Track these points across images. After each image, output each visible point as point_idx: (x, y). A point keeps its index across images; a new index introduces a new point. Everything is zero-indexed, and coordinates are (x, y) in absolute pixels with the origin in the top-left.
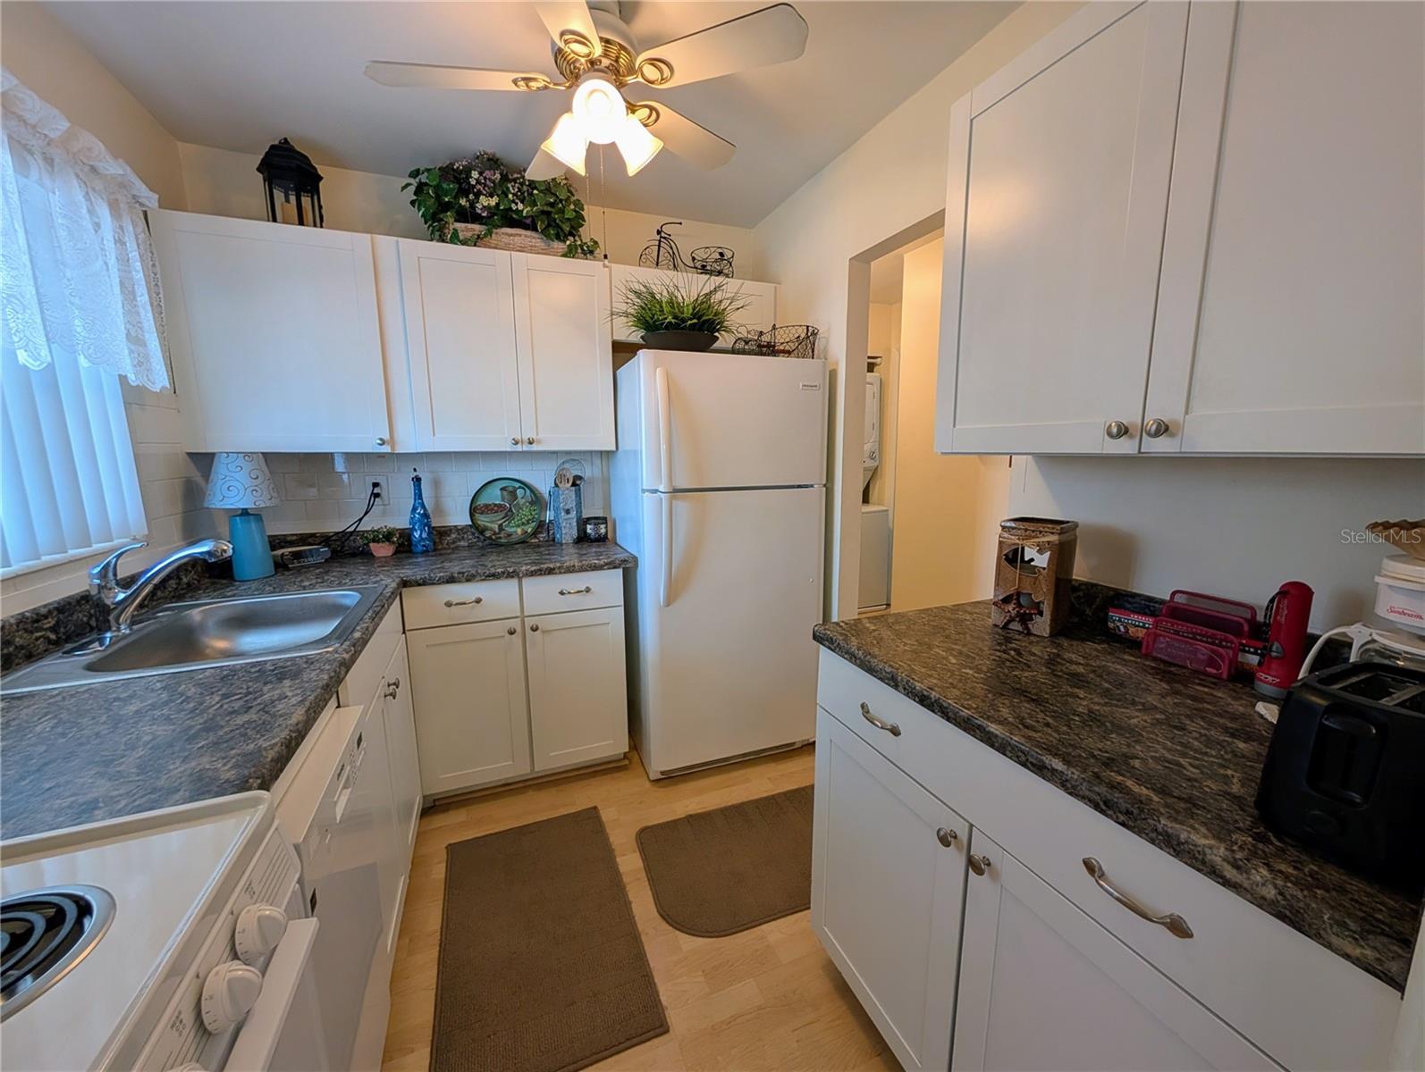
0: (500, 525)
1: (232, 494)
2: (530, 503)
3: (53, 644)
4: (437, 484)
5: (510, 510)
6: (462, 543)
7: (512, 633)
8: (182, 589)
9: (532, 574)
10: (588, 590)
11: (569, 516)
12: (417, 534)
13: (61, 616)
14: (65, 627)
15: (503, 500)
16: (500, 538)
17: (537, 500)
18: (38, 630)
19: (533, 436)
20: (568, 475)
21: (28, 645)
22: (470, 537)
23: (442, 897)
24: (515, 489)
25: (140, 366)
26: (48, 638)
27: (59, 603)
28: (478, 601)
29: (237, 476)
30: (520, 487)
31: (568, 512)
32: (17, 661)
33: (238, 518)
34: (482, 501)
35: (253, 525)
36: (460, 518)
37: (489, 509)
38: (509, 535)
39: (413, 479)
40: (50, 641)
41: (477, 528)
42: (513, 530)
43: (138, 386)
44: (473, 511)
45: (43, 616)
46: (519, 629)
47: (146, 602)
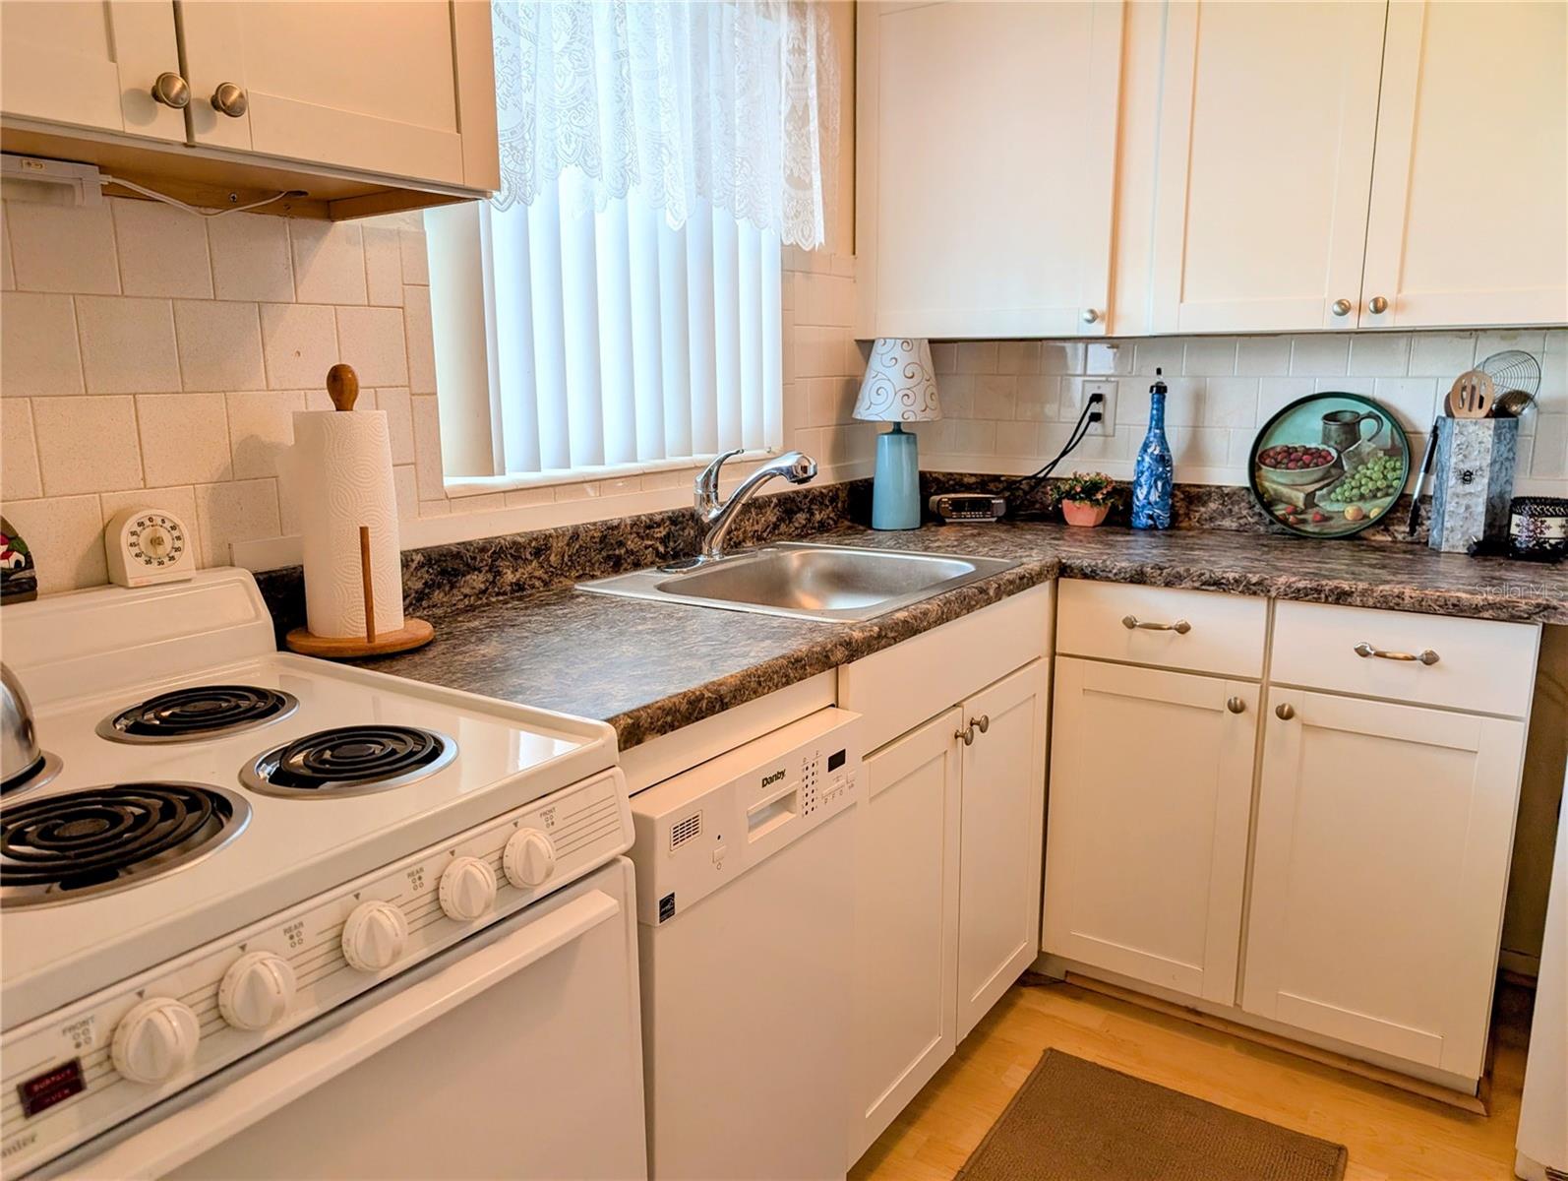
0: (1310, 496)
1: (881, 399)
2: (1386, 452)
3: (660, 558)
4: (1199, 400)
5: (1338, 464)
6: (1227, 523)
7: (1237, 709)
8: (812, 528)
9: (1298, 595)
10: (1430, 660)
11: (1468, 488)
12: (1141, 493)
13: (673, 528)
14: (675, 542)
15: (1324, 442)
16: (1304, 521)
17: (1405, 446)
18: (648, 537)
19: (1388, 294)
20: (1482, 391)
21: (638, 551)
22: (1244, 512)
23: (1003, 1110)
24: (1358, 419)
25: (797, 217)
26: (657, 550)
27: (673, 512)
28: (1183, 629)
29: (889, 372)
30: (1369, 416)
31: (1467, 477)
32: (626, 565)
33: (886, 437)
34: (1279, 440)
35: (904, 448)
36: (1229, 471)
37: (1292, 457)
38: (1326, 518)
39: (1152, 388)
40: (658, 554)
41: (1260, 496)
42: (1335, 507)
43: (792, 245)
44: (1259, 457)
45: (656, 523)
46: (1253, 705)
47: (765, 535)
